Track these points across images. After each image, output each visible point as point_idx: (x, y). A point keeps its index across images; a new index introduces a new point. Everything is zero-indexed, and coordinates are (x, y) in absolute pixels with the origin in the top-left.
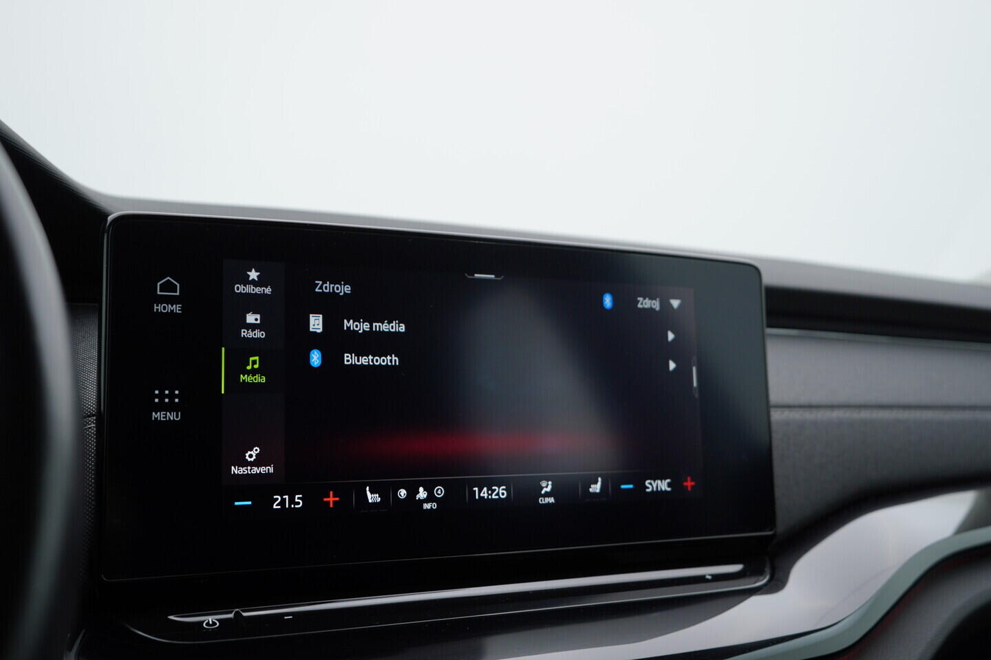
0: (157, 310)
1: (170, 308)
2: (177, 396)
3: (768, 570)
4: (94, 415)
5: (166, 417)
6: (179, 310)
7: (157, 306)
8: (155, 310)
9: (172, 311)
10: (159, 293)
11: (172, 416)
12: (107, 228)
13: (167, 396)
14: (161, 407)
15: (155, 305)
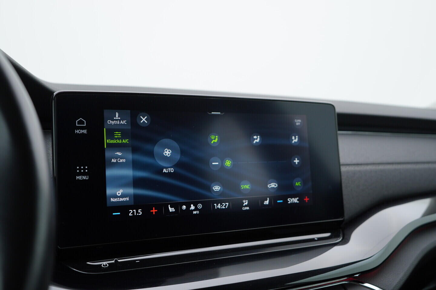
0: (77, 132)
1: (82, 131)
2: (86, 169)
3: (341, 235)
5: (82, 178)
6: (86, 132)
7: (77, 131)
8: (76, 133)
9: (83, 133)
10: (77, 125)
11: (85, 178)
12: (54, 98)
13: (82, 169)
14: (80, 174)
15: (76, 130)
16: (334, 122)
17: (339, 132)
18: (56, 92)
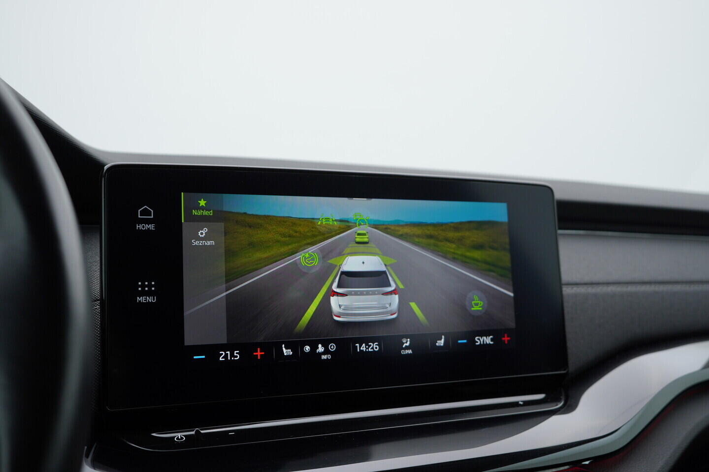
0: (139, 228)
1: (147, 226)
2: (153, 286)
3: (563, 397)
4: (98, 300)
5: (146, 300)
6: (153, 228)
7: (139, 225)
9: (149, 229)
10: (139, 217)
11: (150, 299)
12: (104, 174)
13: (147, 286)
14: (143, 293)
15: (137, 225)
16: (552, 216)
17: (560, 232)
18: (107, 164)
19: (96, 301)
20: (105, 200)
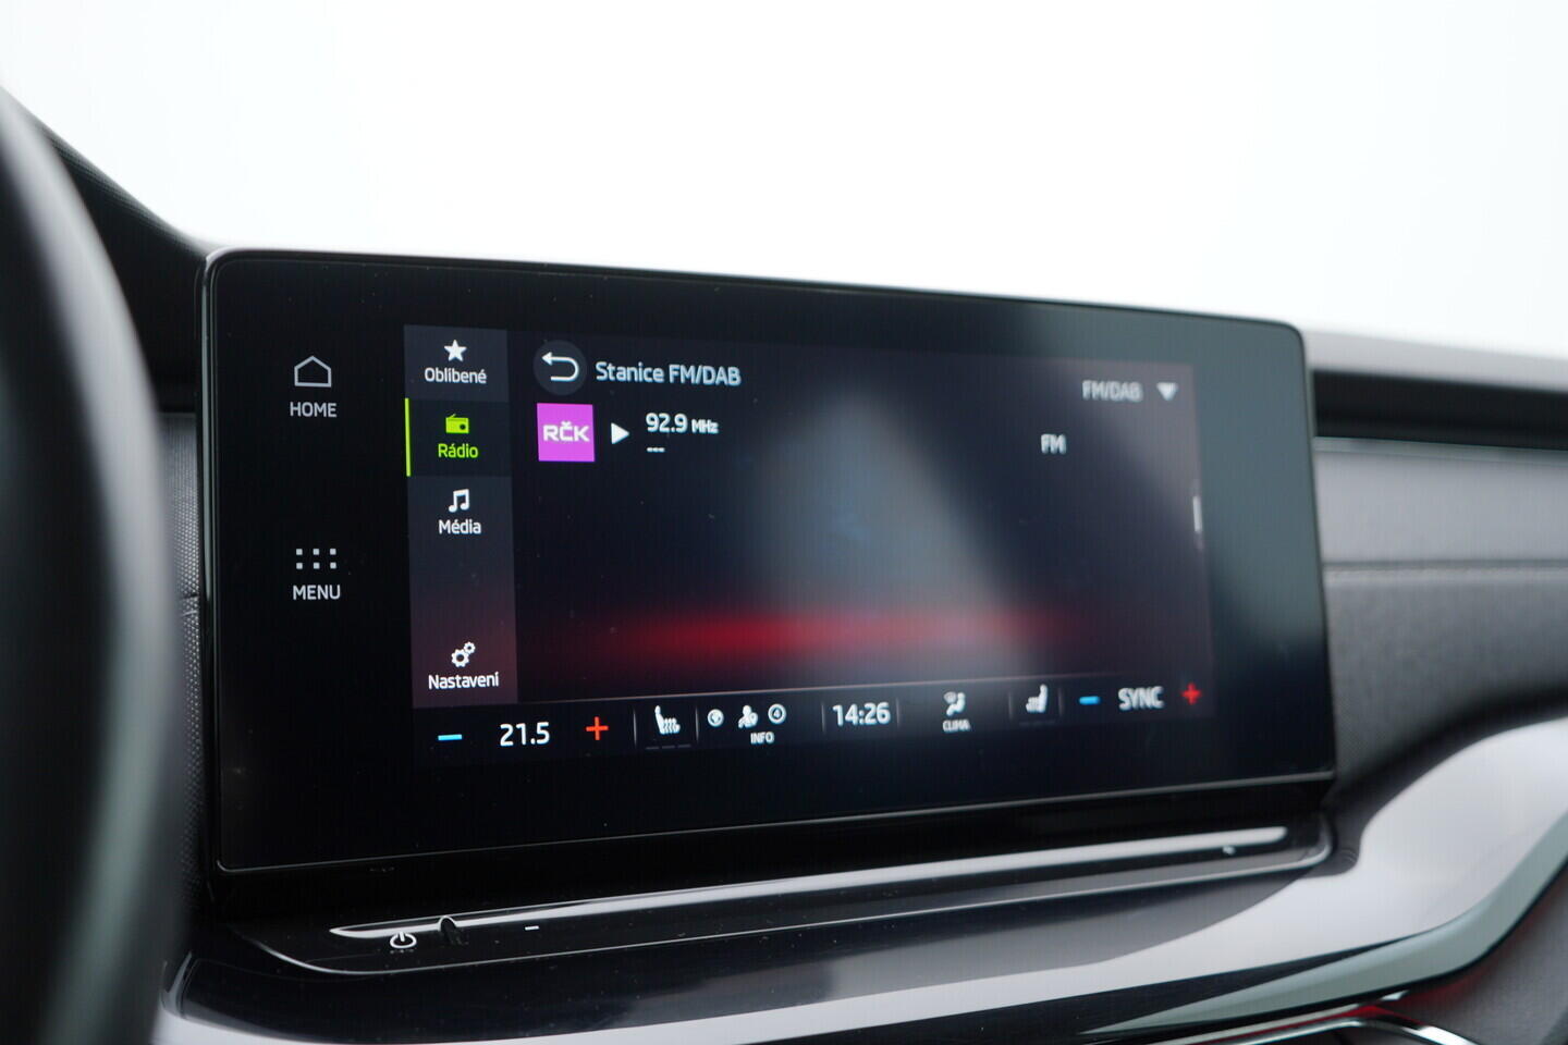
0: (296, 412)
1: (316, 409)
2: (333, 559)
3: (1325, 837)
4: (194, 595)
5: (316, 595)
6: (332, 413)
7: (296, 405)
8: (292, 414)
9: (320, 414)
10: (297, 384)
11: (326, 592)
12: (206, 275)
13: (316, 559)
14: (308, 577)
15: (292, 404)
16: (1300, 405)
17: (1322, 444)
18: (213, 250)
19: (186, 597)
20: (209, 341)
